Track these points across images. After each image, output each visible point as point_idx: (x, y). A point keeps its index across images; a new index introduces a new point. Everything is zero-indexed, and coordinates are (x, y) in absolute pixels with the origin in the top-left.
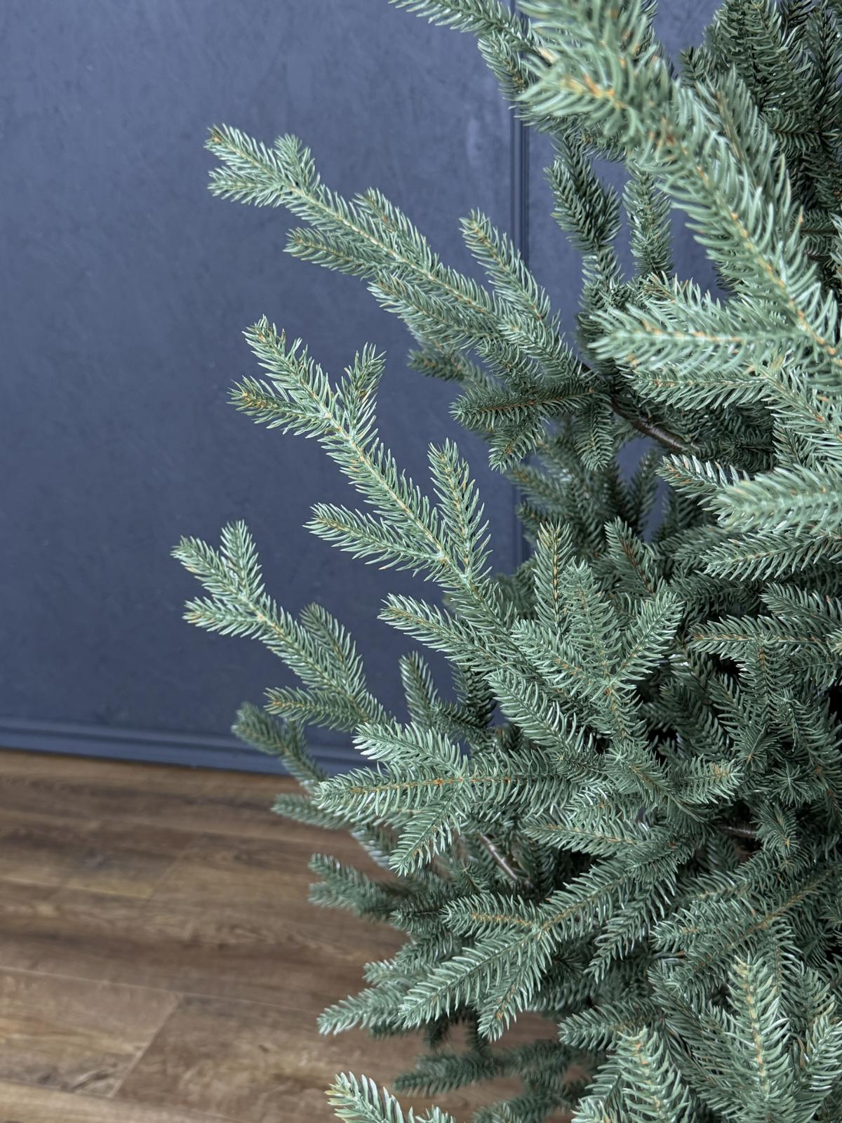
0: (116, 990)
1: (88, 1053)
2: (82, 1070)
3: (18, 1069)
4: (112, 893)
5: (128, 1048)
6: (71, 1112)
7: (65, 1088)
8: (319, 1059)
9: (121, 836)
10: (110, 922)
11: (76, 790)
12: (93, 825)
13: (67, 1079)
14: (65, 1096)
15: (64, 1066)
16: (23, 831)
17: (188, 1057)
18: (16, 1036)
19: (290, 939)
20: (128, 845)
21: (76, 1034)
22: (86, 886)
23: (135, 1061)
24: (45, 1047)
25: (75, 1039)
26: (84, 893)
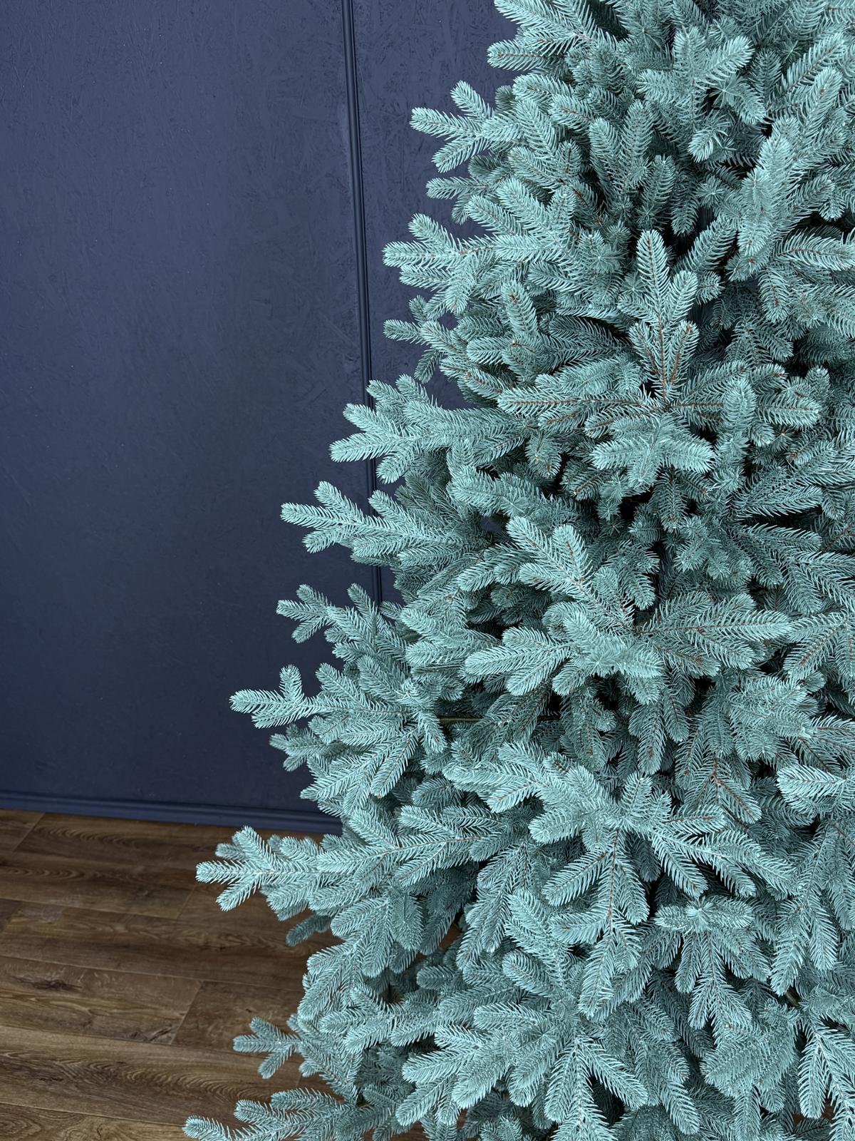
0: (166, 978)
1: (156, 1019)
2: (153, 1029)
3: (118, 1031)
4: (156, 916)
5: (177, 1014)
6: (150, 1054)
7: (146, 1040)
8: (278, 1015)
9: (157, 876)
10: (157, 935)
11: (126, 843)
12: (140, 868)
13: (146, 1035)
14: (147, 1045)
15: (143, 1028)
16: (99, 875)
17: (210, 1018)
18: (115, 1011)
19: (260, 941)
20: (161, 882)
21: (149, 1008)
22: (142, 912)
23: (181, 1022)
24: (132, 1016)
25: (148, 1011)
26: (140, 916)
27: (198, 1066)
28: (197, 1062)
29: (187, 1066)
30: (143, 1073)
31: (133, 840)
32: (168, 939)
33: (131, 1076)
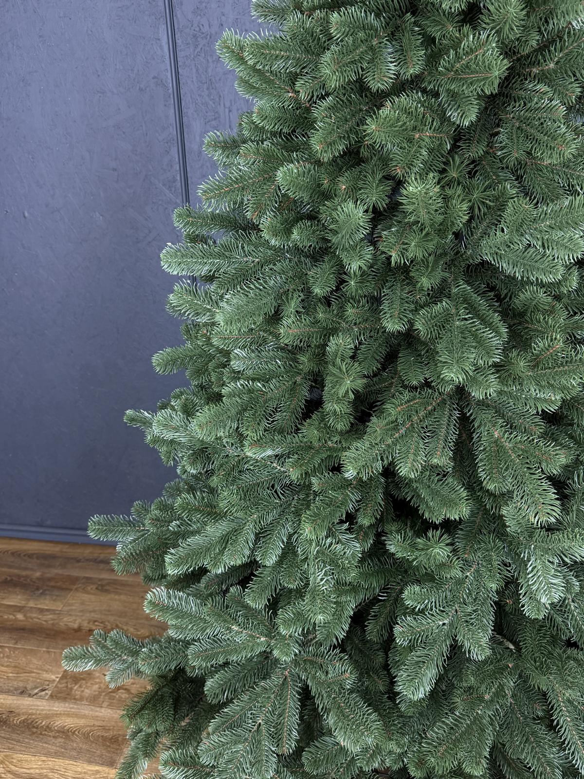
0: (48, 652)
1: (38, 681)
2: (36, 688)
3: (12, 689)
4: (46, 608)
5: (53, 677)
6: (32, 705)
7: (30, 696)
9: (50, 579)
10: (45, 621)
11: (30, 556)
12: (38, 574)
13: (30, 692)
15: (29, 687)
16: (9, 578)
17: (76, 680)
20: (52, 584)
21: (34, 672)
22: (36, 605)
23: (56, 683)
24: (22, 678)
25: (33, 675)
26: (35, 608)
27: (64, 714)
28: (64, 711)
29: (57, 714)
30: (25, 719)
31: (34, 554)
32: (53, 624)
33: (17, 721)
